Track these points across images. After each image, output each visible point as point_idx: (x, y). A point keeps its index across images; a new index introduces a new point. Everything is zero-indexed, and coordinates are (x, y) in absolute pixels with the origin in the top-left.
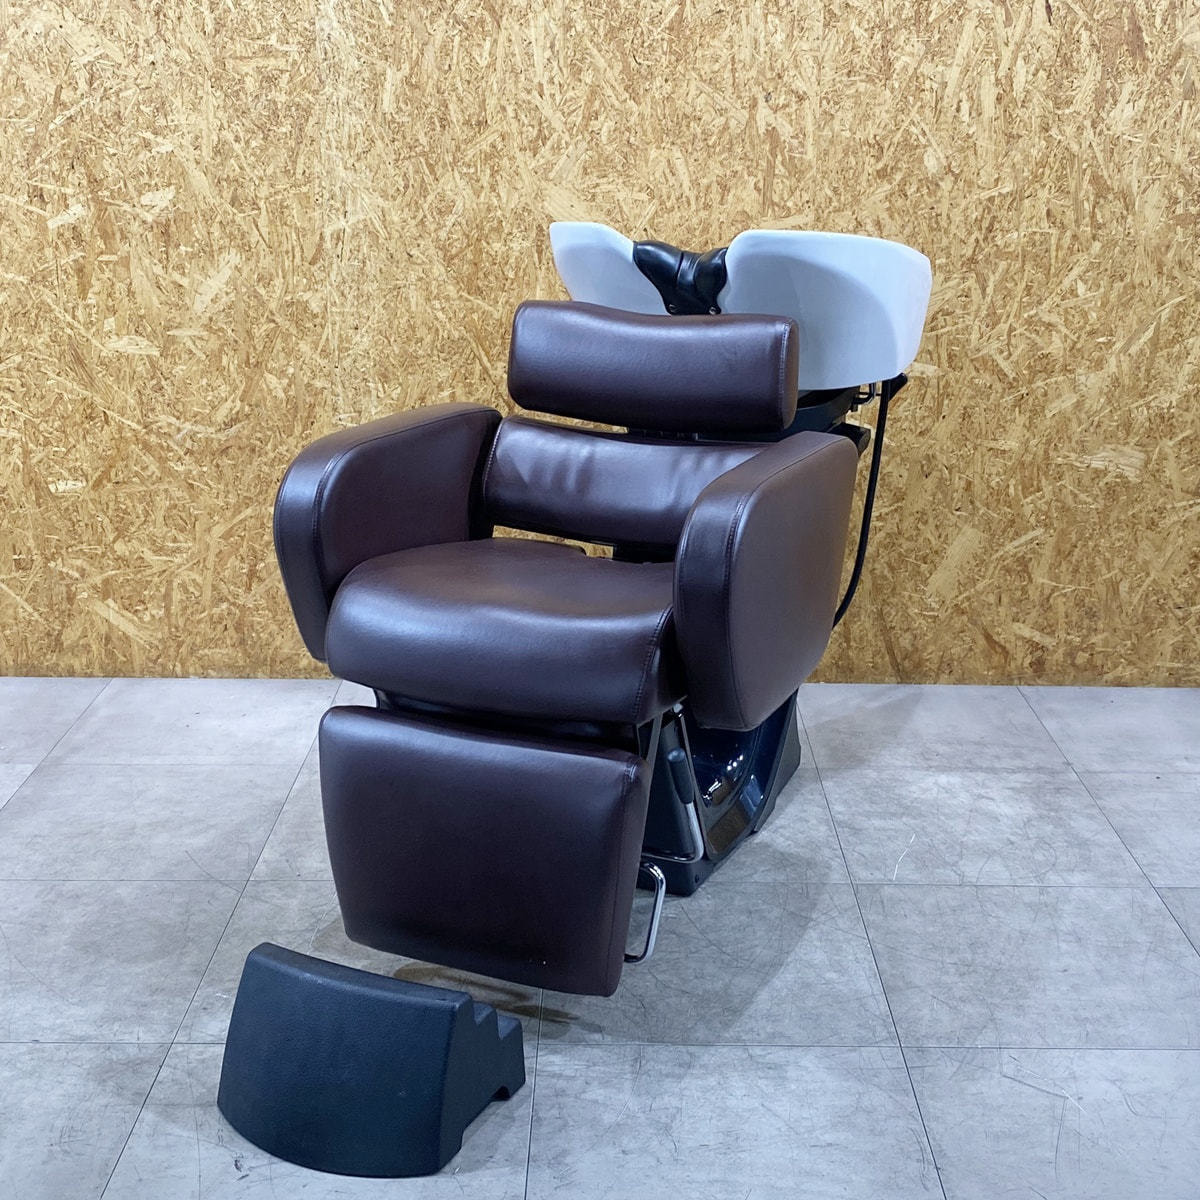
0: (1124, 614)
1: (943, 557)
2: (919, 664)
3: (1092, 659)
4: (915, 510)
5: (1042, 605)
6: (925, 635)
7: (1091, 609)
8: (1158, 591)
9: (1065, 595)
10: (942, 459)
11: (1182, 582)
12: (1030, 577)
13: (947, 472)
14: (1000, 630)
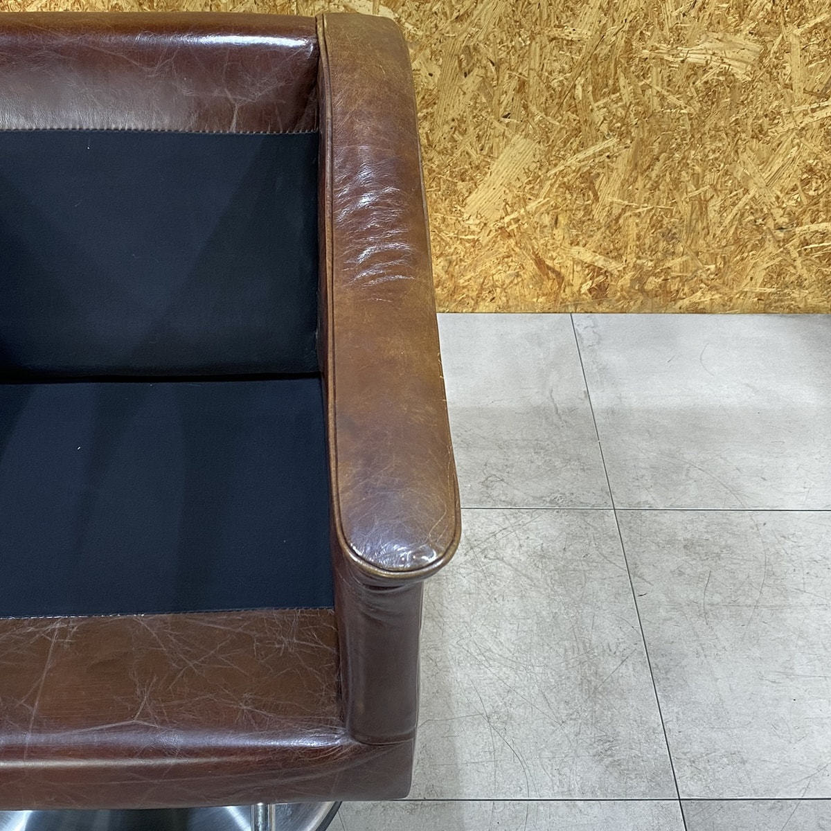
0: (710, 238)
1: (486, 173)
2: (454, 292)
3: (665, 286)
4: (450, 118)
5: (609, 227)
6: (461, 260)
7: (671, 231)
8: (757, 209)
9: (639, 215)
10: (488, 52)
11: (789, 199)
12: (595, 195)
13: (493, 69)
14: (555, 254)
